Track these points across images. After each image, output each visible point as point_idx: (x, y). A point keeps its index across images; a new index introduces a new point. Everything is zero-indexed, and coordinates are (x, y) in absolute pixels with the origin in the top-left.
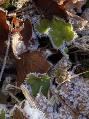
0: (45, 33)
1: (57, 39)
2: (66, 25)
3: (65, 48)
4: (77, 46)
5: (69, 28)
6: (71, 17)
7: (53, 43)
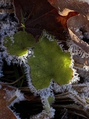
0: (19, 57)
1: (38, 74)
2: (63, 54)
3: (49, 94)
4: (72, 97)
5: (65, 60)
6: (75, 42)
7: (30, 80)
